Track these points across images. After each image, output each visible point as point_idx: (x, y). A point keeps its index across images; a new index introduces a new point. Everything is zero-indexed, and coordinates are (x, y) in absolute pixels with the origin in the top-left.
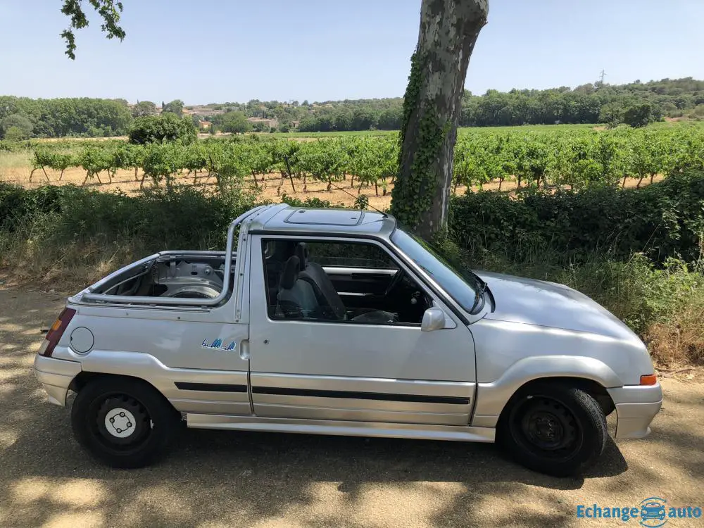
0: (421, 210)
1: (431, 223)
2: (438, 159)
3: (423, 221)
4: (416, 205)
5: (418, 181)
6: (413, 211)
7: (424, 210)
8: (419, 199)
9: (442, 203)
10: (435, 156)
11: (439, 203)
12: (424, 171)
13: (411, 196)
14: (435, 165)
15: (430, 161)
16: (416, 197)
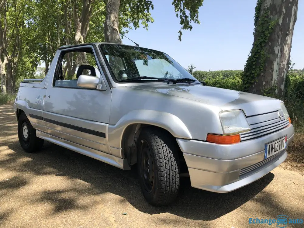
0: (256, 74)
1: (264, 83)
2: (270, 44)
3: (257, 81)
4: (253, 72)
5: (255, 57)
6: (252, 75)
7: (259, 75)
8: (255, 68)
9: (273, 71)
10: (266, 41)
11: (270, 71)
12: (259, 51)
13: (252, 67)
14: (267, 47)
15: (263, 45)
16: (254, 67)
